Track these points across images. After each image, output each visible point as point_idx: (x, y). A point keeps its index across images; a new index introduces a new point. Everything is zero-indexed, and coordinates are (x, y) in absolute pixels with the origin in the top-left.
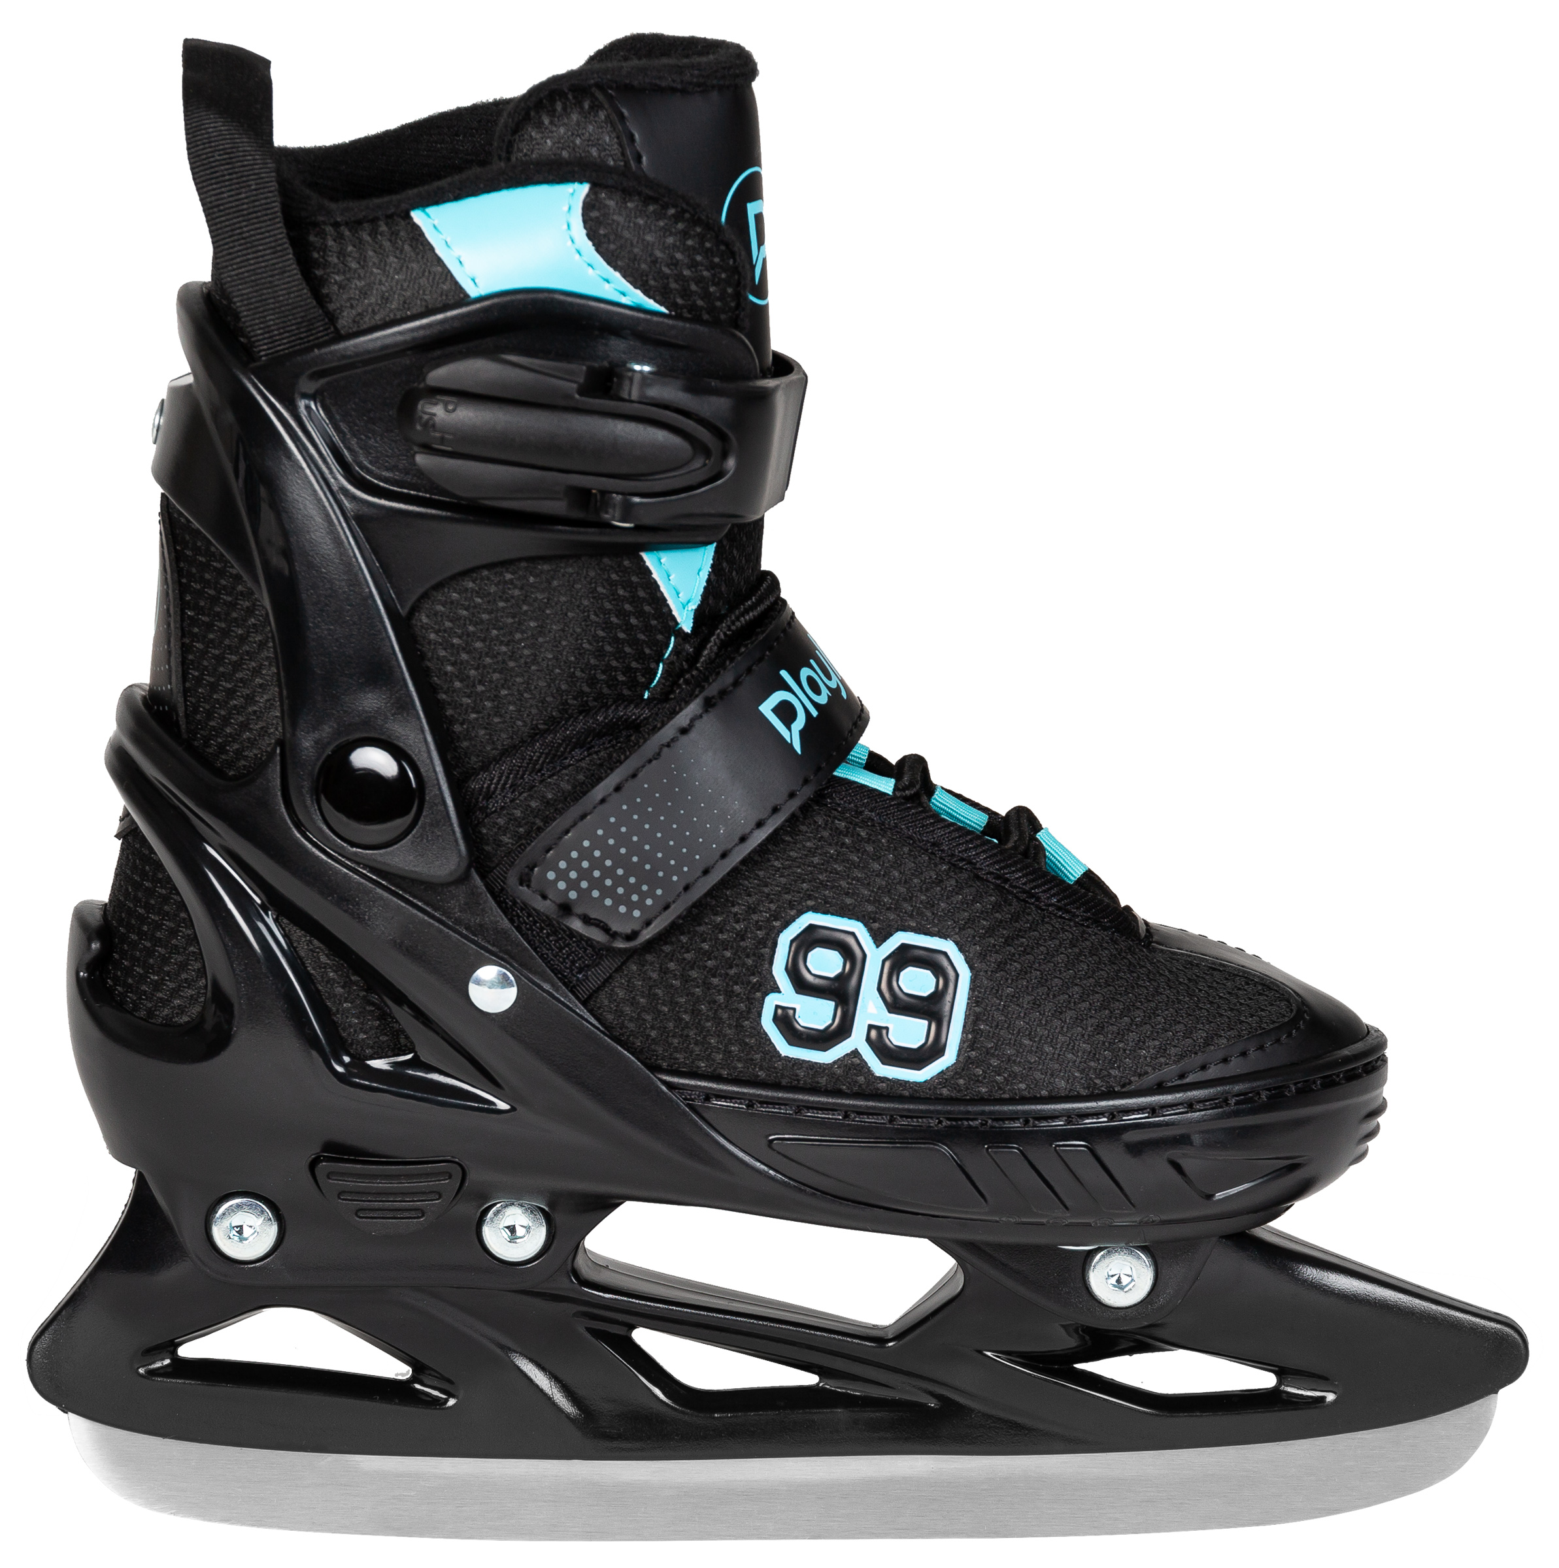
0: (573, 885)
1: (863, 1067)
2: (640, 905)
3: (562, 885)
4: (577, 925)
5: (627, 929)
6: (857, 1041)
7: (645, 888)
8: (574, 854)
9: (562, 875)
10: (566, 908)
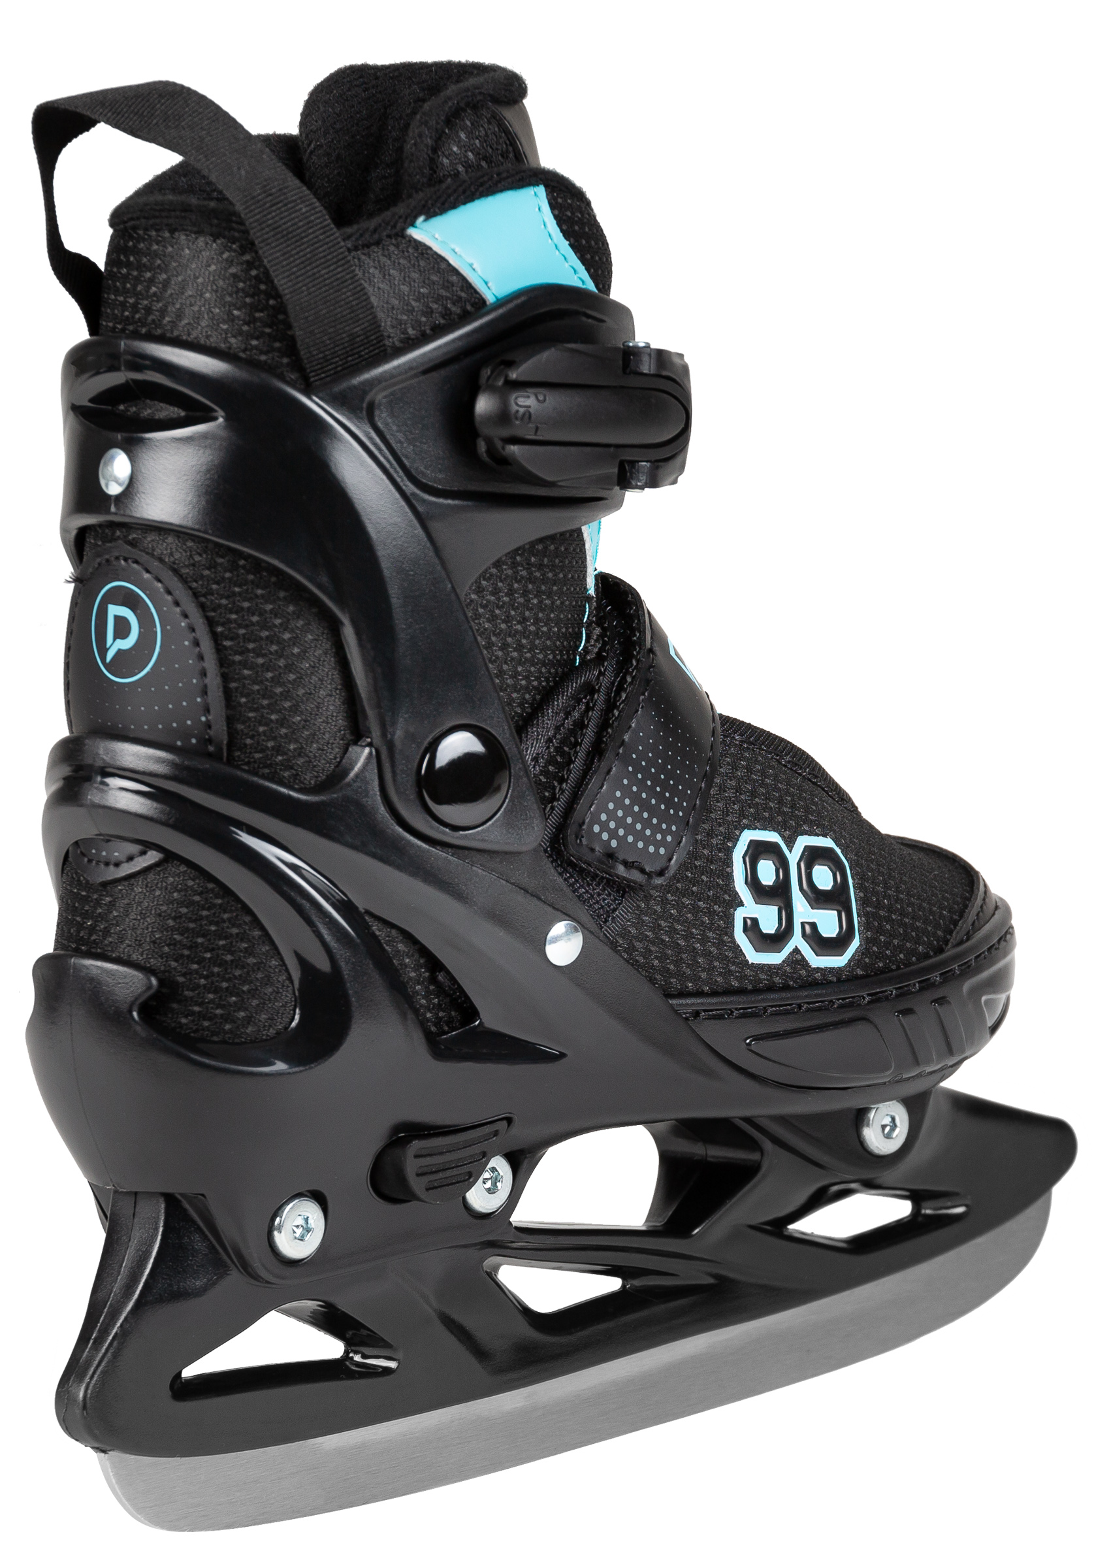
0: (613, 834)
1: (803, 962)
2: (663, 843)
3: (605, 836)
4: (621, 870)
5: (657, 867)
6: (797, 941)
7: (664, 826)
8: (611, 806)
9: (604, 827)
10: (611, 855)
